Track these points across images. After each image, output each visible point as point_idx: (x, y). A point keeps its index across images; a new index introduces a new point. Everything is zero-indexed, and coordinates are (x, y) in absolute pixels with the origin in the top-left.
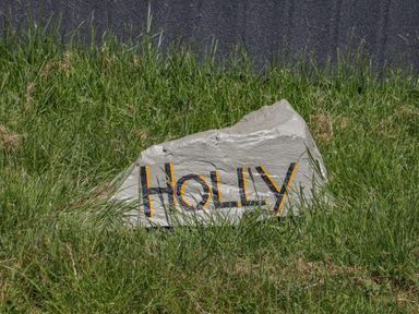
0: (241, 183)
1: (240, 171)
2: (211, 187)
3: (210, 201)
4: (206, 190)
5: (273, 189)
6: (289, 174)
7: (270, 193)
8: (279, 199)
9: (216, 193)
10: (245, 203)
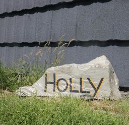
0: (81, 83)
1: (81, 79)
2: (69, 84)
3: (69, 89)
4: (67, 85)
5: (94, 87)
6: (101, 82)
7: (92, 89)
8: (96, 92)
9: (71, 86)
10: (82, 92)
